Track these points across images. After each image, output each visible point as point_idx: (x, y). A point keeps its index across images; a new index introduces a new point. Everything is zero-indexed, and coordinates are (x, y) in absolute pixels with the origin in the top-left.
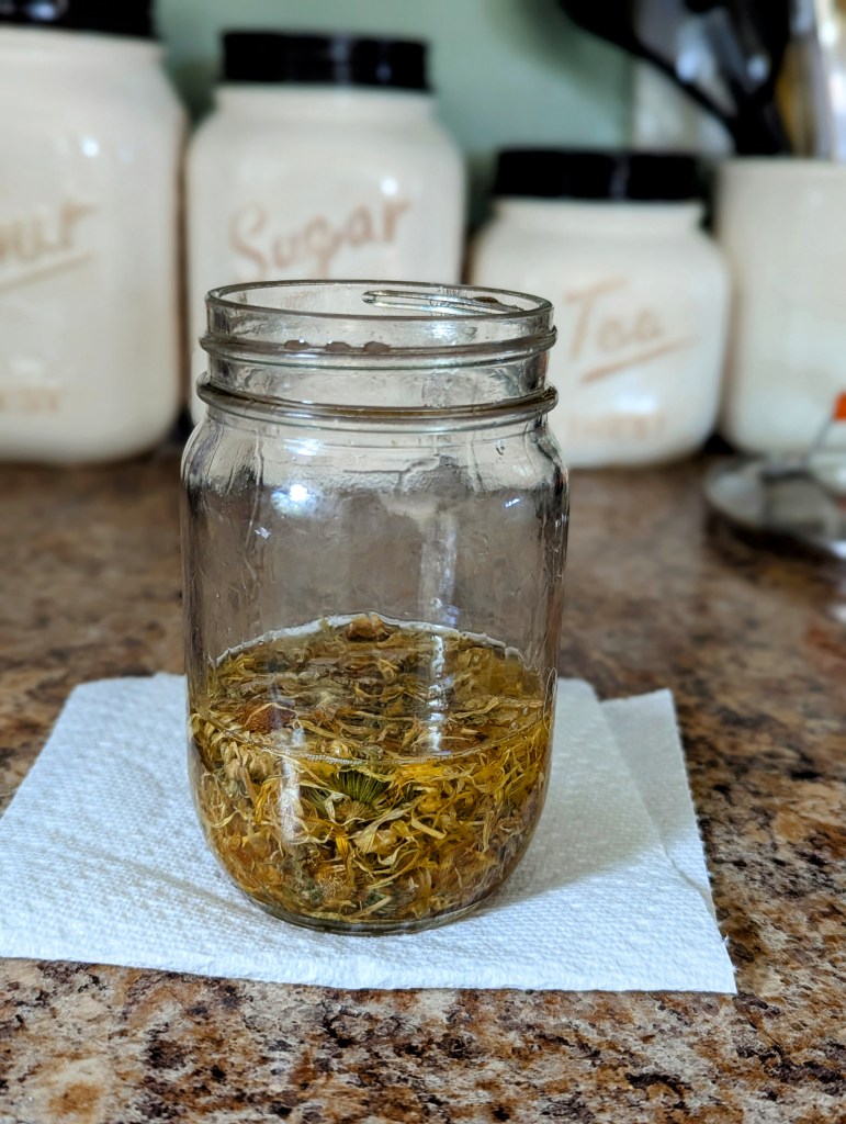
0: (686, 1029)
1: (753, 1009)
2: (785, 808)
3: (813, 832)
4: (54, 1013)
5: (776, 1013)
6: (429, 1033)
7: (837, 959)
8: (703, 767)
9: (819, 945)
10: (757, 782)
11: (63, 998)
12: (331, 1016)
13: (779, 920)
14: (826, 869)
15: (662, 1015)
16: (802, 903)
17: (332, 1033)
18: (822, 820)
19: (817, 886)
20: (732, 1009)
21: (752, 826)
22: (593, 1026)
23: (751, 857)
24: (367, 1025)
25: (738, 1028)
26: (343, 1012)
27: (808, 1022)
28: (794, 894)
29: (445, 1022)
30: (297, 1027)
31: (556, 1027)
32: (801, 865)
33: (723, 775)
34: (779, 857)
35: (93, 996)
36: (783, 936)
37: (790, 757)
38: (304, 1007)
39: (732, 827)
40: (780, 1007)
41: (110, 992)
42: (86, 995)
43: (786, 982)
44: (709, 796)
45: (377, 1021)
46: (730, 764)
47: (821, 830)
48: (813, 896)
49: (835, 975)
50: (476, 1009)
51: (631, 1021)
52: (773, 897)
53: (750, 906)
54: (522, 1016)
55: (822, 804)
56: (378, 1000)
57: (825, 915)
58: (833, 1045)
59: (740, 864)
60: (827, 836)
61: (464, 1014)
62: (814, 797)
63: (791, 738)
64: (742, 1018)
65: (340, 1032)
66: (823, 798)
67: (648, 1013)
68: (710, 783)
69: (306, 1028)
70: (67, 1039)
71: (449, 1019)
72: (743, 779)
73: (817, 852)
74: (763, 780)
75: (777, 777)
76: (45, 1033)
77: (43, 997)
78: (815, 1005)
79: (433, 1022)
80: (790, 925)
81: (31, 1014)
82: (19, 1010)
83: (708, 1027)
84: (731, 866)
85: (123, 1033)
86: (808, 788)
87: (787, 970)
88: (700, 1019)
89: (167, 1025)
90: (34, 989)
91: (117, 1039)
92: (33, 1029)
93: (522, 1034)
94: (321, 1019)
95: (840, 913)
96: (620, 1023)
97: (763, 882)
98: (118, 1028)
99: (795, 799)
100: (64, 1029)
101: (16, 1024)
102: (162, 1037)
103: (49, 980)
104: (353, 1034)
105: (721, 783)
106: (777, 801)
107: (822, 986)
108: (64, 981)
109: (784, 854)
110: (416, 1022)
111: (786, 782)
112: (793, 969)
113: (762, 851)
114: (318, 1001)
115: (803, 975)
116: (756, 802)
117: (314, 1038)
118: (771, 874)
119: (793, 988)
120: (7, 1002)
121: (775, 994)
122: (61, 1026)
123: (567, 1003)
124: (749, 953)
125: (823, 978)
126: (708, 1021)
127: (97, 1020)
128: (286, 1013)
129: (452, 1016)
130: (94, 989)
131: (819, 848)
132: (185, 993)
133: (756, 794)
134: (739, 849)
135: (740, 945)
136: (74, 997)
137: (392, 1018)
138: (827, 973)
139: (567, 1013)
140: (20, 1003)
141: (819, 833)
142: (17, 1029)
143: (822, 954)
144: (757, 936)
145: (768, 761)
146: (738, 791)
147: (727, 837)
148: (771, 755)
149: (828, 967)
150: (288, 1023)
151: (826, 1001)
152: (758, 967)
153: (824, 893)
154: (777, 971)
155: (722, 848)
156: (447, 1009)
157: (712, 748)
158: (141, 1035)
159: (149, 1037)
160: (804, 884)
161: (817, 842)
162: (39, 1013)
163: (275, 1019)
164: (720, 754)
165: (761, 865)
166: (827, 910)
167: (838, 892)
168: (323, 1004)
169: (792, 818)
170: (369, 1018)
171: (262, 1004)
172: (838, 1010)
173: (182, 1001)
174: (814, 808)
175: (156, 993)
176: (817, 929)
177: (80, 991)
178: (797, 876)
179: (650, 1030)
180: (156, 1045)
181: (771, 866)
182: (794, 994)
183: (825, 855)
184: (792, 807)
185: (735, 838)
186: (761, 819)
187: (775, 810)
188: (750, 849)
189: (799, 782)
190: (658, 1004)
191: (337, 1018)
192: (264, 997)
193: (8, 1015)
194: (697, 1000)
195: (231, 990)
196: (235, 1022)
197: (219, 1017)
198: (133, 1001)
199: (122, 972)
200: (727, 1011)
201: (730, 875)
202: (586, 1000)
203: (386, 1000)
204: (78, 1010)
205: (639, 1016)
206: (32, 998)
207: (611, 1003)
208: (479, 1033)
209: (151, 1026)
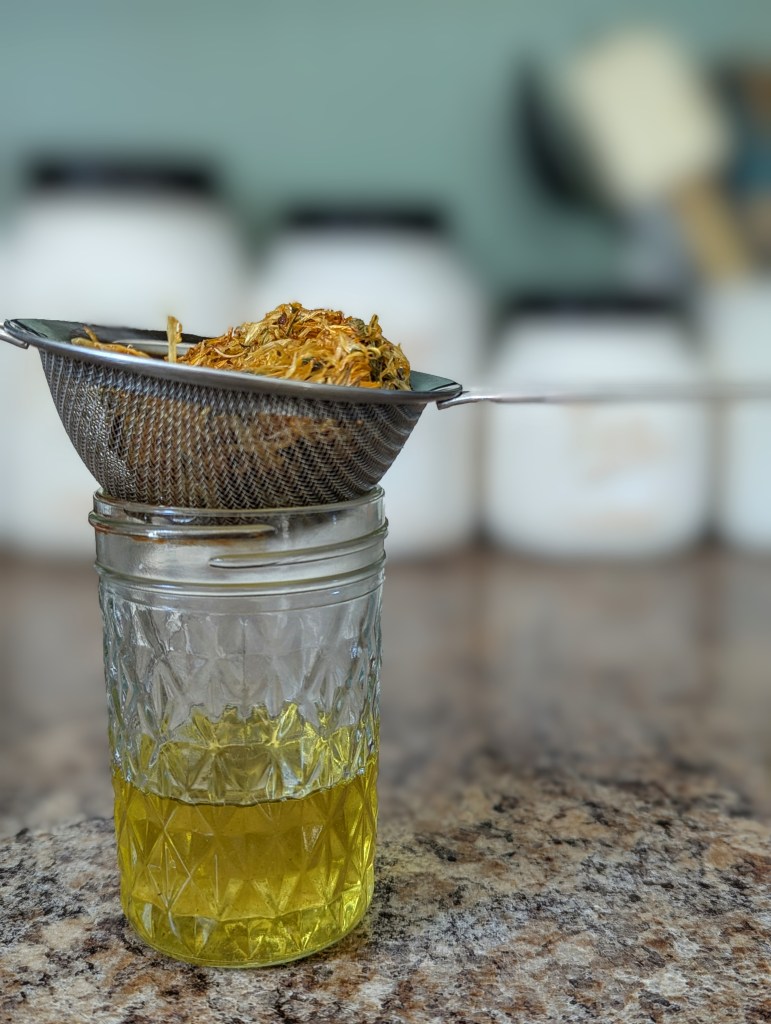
1: (656, 1006)
2: (718, 841)
3: (740, 861)
4: (52, 991)
5: (676, 1010)
6: (364, 1016)
7: (741, 967)
8: (650, 806)
9: (728, 955)
10: (697, 819)
11: (62, 980)
12: (283, 1000)
13: (695, 933)
14: (746, 892)
15: (573, 1008)
16: (718, 920)
17: (282, 1014)
18: (751, 851)
19: (734, 905)
20: (637, 1005)
21: (684, 855)
22: (509, 1015)
23: (676, 880)
24: (312, 1008)
26: (294, 997)
27: (704, 1018)
28: (712, 912)
29: (380, 1008)
30: (252, 1008)
31: (476, 1015)
32: (724, 888)
33: (666, 812)
34: (705, 881)
35: (87, 979)
36: (695, 947)
37: (731, 798)
38: (262, 992)
39: (666, 856)
40: (681, 1005)
41: (101, 976)
42: (81, 978)
43: (691, 985)
44: (651, 830)
45: (321, 1005)
46: (675, 802)
47: (748, 859)
48: (730, 914)
49: (737, 980)
50: (407, 999)
51: (543, 1012)
52: (693, 914)
53: (670, 920)
54: (448, 1005)
55: (749, 838)
56: (325, 989)
57: (738, 930)
59: (668, 886)
60: (753, 865)
61: (397, 1002)
62: (747, 831)
63: (735, 784)
64: (644, 1013)
65: (288, 1013)
66: (756, 833)
67: (560, 1006)
68: (654, 819)
69: (260, 1008)
70: (59, 1012)
71: (383, 1006)
72: (685, 815)
73: (741, 878)
74: (703, 816)
75: (716, 815)
76: (42, 1007)
77: (45, 979)
78: (713, 1003)
79: (370, 1007)
80: (704, 938)
81: (33, 992)
82: (24, 989)
83: (612, 1019)
84: (659, 887)
85: (105, 1009)
86: (742, 824)
87: (694, 975)
88: (606, 1012)
89: (143, 1003)
90: (39, 972)
91: (100, 1013)
92: (33, 1003)
93: (445, 1020)
94: (274, 1002)
95: (752, 929)
96: (533, 1013)
97: (686, 902)
98: (102, 1005)
99: (730, 833)
100: (58, 1004)
101: (20, 998)
102: (138, 1012)
103: (53, 966)
104: (299, 1015)
105: (664, 820)
106: (712, 834)
107: (723, 989)
108: (65, 967)
109: (709, 879)
110: (355, 1007)
111: (723, 819)
112: (699, 974)
113: (690, 876)
114: (274, 987)
115: (707, 980)
116: (693, 835)
117: (265, 1017)
118: (694, 895)
119: (696, 990)
120: (16, 981)
121: (679, 994)
122: (56, 1001)
123: (489, 996)
124: (661, 960)
125: (726, 982)
126: (612, 1015)
127: (86, 998)
128: (246, 996)
129: (387, 1003)
130: (89, 973)
131: (744, 874)
132: (163, 978)
133: (694, 828)
134: (670, 874)
135: (654, 953)
136: (71, 979)
137: (335, 1003)
138: (730, 978)
139: (488, 1004)
140: (26, 983)
141: (746, 861)
142: (20, 1003)
143: (728, 962)
144: (672, 946)
145: (710, 801)
146: (678, 826)
147: (660, 864)
148: (714, 797)
149: (732, 973)
150: (245, 1005)
151: (724, 1001)
152: (667, 972)
153: (741, 912)
154: (684, 976)
155: (654, 872)
156: (383, 997)
157: (661, 789)
158: (120, 1010)
159: (127, 1012)
160: (724, 904)
161: (742, 869)
162: (40, 991)
163: (235, 1001)
164: (668, 796)
165: (687, 887)
166: (741, 926)
167: (753, 911)
168: (278, 990)
169: (724, 849)
170: (316, 1002)
171: (225, 989)
172: (734, 1009)
173: (159, 985)
174: (745, 841)
175: (139, 978)
176: (728, 942)
177: (76, 974)
178: (718, 897)
180: (132, 1018)
181: (696, 888)
182: (696, 995)
183: (748, 880)
184: (725, 839)
185: (668, 864)
186: (694, 849)
187: (709, 841)
188: (680, 873)
189: (737, 819)
190: (571, 999)
191: (287, 1002)
192: (229, 983)
193: (15, 992)
194: (606, 997)
195: (202, 977)
196: (201, 1002)
197: (188, 998)
198: (121, 983)
199: (115, 960)
200: (632, 1006)
201: (656, 894)
202: (506, 993)
203: (332, 988)
204: (72, 989)
205: (551, 1008)
206: (37, 979)
207: (529, 997)
208: (408, 1017)
209: (130, 1004)
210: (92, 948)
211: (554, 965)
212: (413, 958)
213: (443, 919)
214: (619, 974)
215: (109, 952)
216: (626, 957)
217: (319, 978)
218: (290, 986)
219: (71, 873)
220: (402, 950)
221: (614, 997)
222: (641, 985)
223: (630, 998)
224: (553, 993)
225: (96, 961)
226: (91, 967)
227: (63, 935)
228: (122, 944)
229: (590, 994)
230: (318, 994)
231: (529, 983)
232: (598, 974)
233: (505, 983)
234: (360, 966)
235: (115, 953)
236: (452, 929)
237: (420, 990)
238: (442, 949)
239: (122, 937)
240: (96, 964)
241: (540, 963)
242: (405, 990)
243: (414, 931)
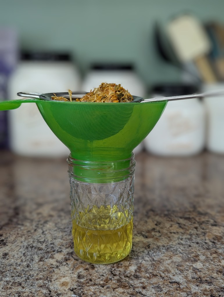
0: (182, 274)
1: (196, 270)
2: (209, 232)
3: (214, 237)
4: (60, 269)
5: (201, 271)
6: (131, 274)
7: (215, 261)
8: (192, 223)
9: (212, 259)
10: (204, 226)
11: (61, 267)
12: (112, 270)
13: (204, 254)
14: (216, 244)
15: (177, 271)
16: (209, 251)
17: (112, 274)
18: (217, 234)
19: (213, 247)
20: (192, 270)
21: (201, 235)
22: (163, 273)
23: (199, 242)
24: (119, 272)
25: (192, 274)
26: (115, 270)
27: (207, 273)
28: (208, 249)
29: (134, 272)
31: (156, 273)
32: (210, 243)
33: (196, 225)
34: (206, 242)
35: (67, 266)
36: (204, 257)
37: (212, 221)
38: (107, 269)
39: (197, 236)
40: (201, 270)
41: (70, 266)
42: (65, 267)
43: (204, 266)
44: (193, 230)
45: (121, 271)
46: (198, 223)
47: (216, 236)
48: (212, 249)
49: (214, 264)
50: (140, 270)
51: (171, 272)
52: (203, 250)
53: (198, 251)
54: (149, 271)
55: (217, 231)
56: (121, 268)
57: (214, 253)
58: (211, 277)
59: (197, 243)
60: (217, 238)
61: (138, 270)
62: (216, 230)
63: (213, 217)
64: (193, 272)
65: (114, 273)
66: (218, 230)
67: (175, 271)
68: (193, 227)
69: (107, 272)
70: (62, 274)
71: (135, 271)
72: (201, 226)
73: (214, 241)
74: (205, 226)
75: (208, 226)
76: (58, 273)
77: (57, 267)
78: (209, 270)
79: (132, 272)
80: (206, 255)
81: (55, 270)
82: (53, 269)
83: (186, 273)
84: (195, 243)
86: (215, 228)
87: (204, 263)
88: (185, 272)
89: (81, 272)
90: (56, 265)
91: (71, 274)
92: (56, 272)
93: (149, 274)
94: (110, 271)
95: (217, 253)
96: (169, 272)
97: (202, 247)
98: (72, 272)
99: (211, 230)
100: (62, 272)
101: (53, 271)
102: (80, 274)
103: (58, 264)
104: (116, 274)
105: (196, 227)
106: (207, 230)
107: (211, 266)
108: (61, 264)
109: (207, 241)
110: (129, 272)
111: (210, 227)
112: (205, 263)
113: (202, 240)
114: (110, 268)
115: (207, 264)
116: (203, 231)
117: (109, 274)
118: (204, 245)
119: (205, 267)
120: (51, 267)
121: (201, 268)
122: (61, 271)
123: (159, 269)
124: (197, 260)
125: (211, 265)
126: (186, 272)
127: (68, 271)
128: (104, 270)
129: (136, 271)
130: (67, 265)
131: (215, 240)
132: (84, 266)
133: (203, 229)
134: (198, 240)
135: (195, 259)
136: (63, 267)
137: (124, 271)
138: (212, 264)
139: (158, 271)
140: (53, 268)
141: (215, 237)
142: (53, 272)
143: (212, 260)
144: (199, 257)
145: (207, 222)
146: (199, 228)
147: (195, 238)
148: (208, 221)
149: (213, 263)
150: (104, 272)
151: (211, 269)
152: (198, 263)
153: (214, 249)
154: (202, 264)
155: (194, 240)
156: (135, 269)
157: (195, 219)
158: (76, 273)
160: (211, 247)
161: (215, 239)
162: (57, 269)
163: (101, 271)
164: (196, 221)
165: (202, 243)
166: (214, 252)
167: (217, 249)
169: (210, 234)
171: (99, 268)
172: (213, 271)
173: (84, 268)
174: (215, 232)
175: (79, 266)
176: (212, 256)
177: (64, 265)
178: (209, 245)
179: (175, 274)
180: (79, 275)
181: (204, 244)
182: (205, 268)
183: (216, 241)
184: (210, 232)
185: (197, 238)
186: (203, 234)
187: (207, 232)
188: (200, 240)
189: (213, 227)
190: (177, 269)
191: (113, 271)
192: (99, 267)
193: (51, 270)
194: (185, 269)
195: (93, 266)
196: (94, 271)
197: (91, 270)
198: (74, 268)
199: (72, 262)
200: (191, 271)
201: (195, 245)
202: (162, 268)
203: (123, 268)
204: (64, 269)
205: (173, 271)
206: (56, 267)
207: (167, 269)
208: (141, 274)
209: (78, 272)
210: (66, 260)
211: (172, 262)
212: (140, 261)
213: (146, 251)
214: (187, 263)
215: (70, 260)
216: (189, 260)
217: (120, 266)
218: (113, 267)
219: (57, 242)
220: (137, 259)
221: (187, 269)
222: (192, 266)
223: (190, 269)
224: (173, 268)
225: (68, 262)
226: (67, 264)
227: (59, 257)
228: (73, 258)
229: (181, 268)
230: (120, 269)
231: (167, 266)
232: (183, 264)
233: (162, 266)
234: (128, 263)
235: (72, 261)
236: (148, 254)
237: (143, 268)
238: (147, 259)
239: (73, 257)
240: (68, 263)
241: (169, 261)
242: (139, 268)
243: (139, 254)
